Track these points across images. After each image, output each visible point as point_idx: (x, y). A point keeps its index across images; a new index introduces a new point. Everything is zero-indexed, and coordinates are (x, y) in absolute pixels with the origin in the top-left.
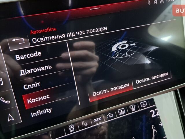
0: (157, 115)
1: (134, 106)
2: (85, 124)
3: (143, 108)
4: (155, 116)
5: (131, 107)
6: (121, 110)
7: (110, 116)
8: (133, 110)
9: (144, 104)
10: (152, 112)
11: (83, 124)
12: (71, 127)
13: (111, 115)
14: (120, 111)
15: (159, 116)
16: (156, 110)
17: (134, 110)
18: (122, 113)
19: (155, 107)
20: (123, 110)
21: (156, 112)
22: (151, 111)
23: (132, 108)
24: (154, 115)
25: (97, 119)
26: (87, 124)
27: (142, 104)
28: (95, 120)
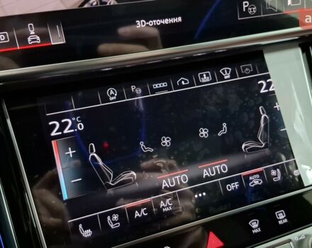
0: (271, 89)
1: (228, 71)
2: (137, 91)
3: (245, 75)
4: (267, 91)
5: (224, 71)
6: (204, 75)
7: (183, 82)
8: (226, 77)
9: (247, 69)
10: (262, 84)
11: (133, 89)
12: (112, 92)
13: (186, 82)
14: (202, 76)
15: (273, 92)
16: (268, 81)
17: (229, 77)
18: (205, 79)
19: (268, 77)
20: (207, 75)
21: (269, 85)
22: (259, 82)
23: (224, 73)
24: (265, 89)
25: (160, 84)
26: (140, 90)
27: (244, 68)
28: (156, 85)
